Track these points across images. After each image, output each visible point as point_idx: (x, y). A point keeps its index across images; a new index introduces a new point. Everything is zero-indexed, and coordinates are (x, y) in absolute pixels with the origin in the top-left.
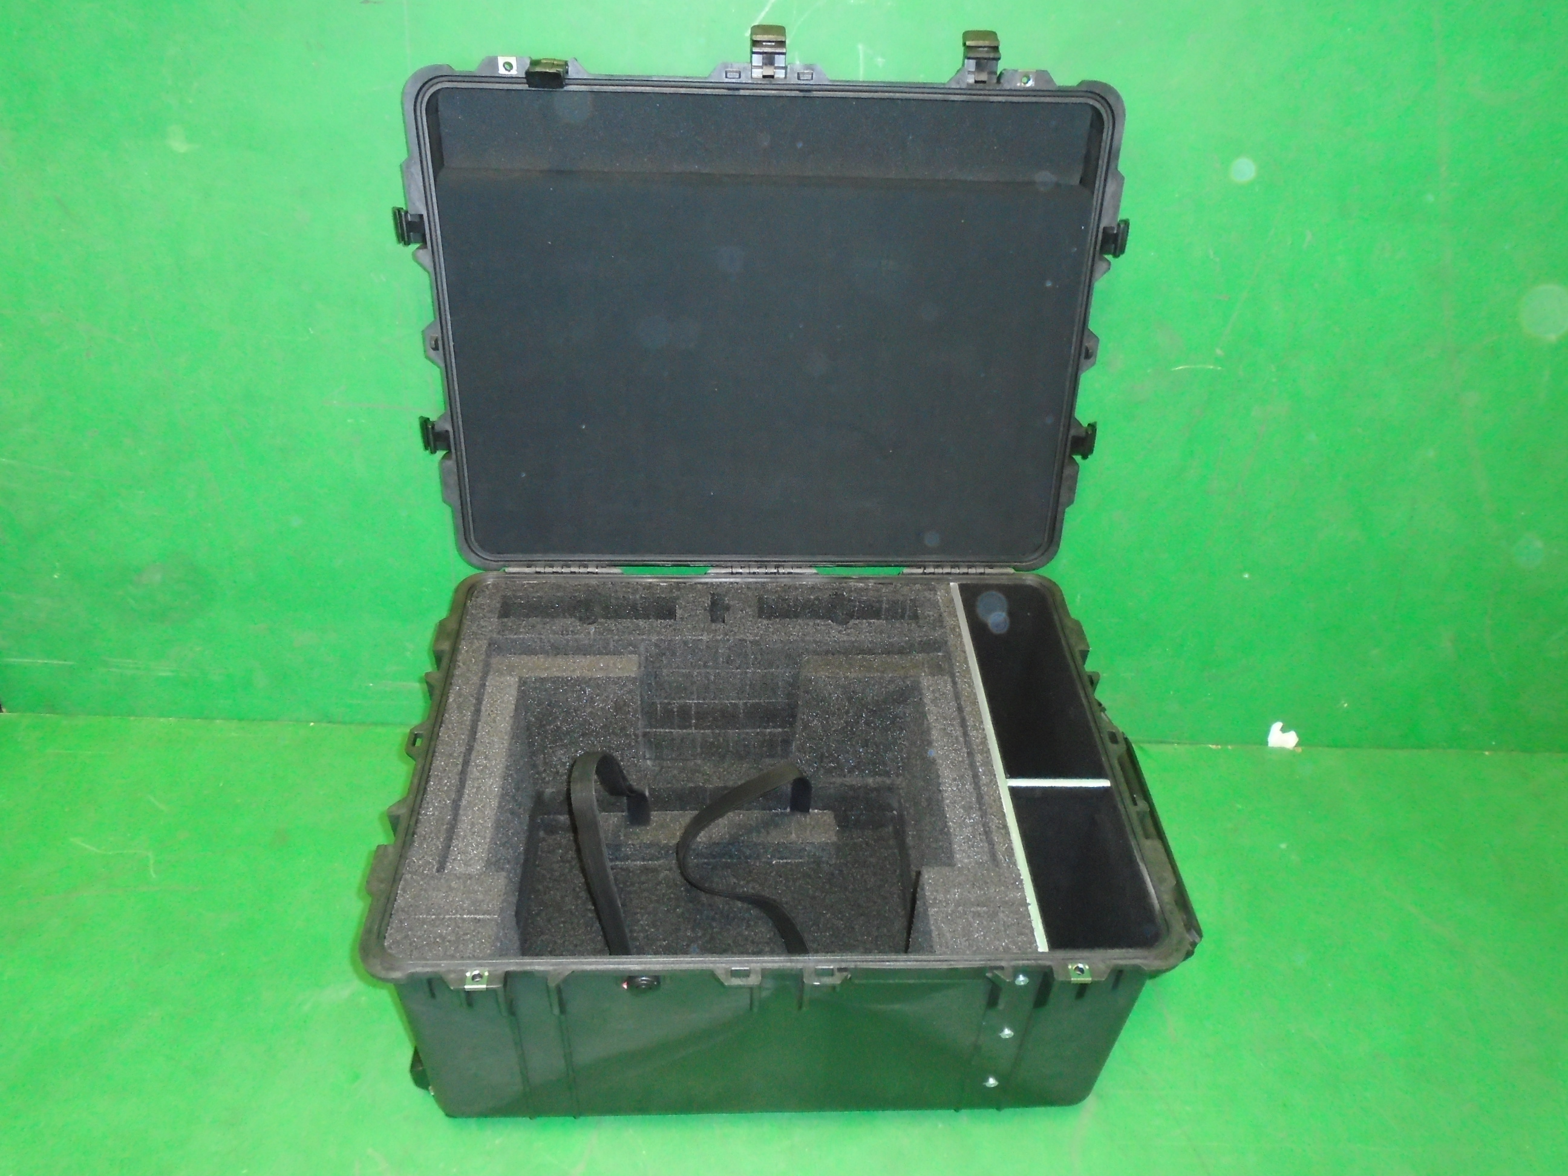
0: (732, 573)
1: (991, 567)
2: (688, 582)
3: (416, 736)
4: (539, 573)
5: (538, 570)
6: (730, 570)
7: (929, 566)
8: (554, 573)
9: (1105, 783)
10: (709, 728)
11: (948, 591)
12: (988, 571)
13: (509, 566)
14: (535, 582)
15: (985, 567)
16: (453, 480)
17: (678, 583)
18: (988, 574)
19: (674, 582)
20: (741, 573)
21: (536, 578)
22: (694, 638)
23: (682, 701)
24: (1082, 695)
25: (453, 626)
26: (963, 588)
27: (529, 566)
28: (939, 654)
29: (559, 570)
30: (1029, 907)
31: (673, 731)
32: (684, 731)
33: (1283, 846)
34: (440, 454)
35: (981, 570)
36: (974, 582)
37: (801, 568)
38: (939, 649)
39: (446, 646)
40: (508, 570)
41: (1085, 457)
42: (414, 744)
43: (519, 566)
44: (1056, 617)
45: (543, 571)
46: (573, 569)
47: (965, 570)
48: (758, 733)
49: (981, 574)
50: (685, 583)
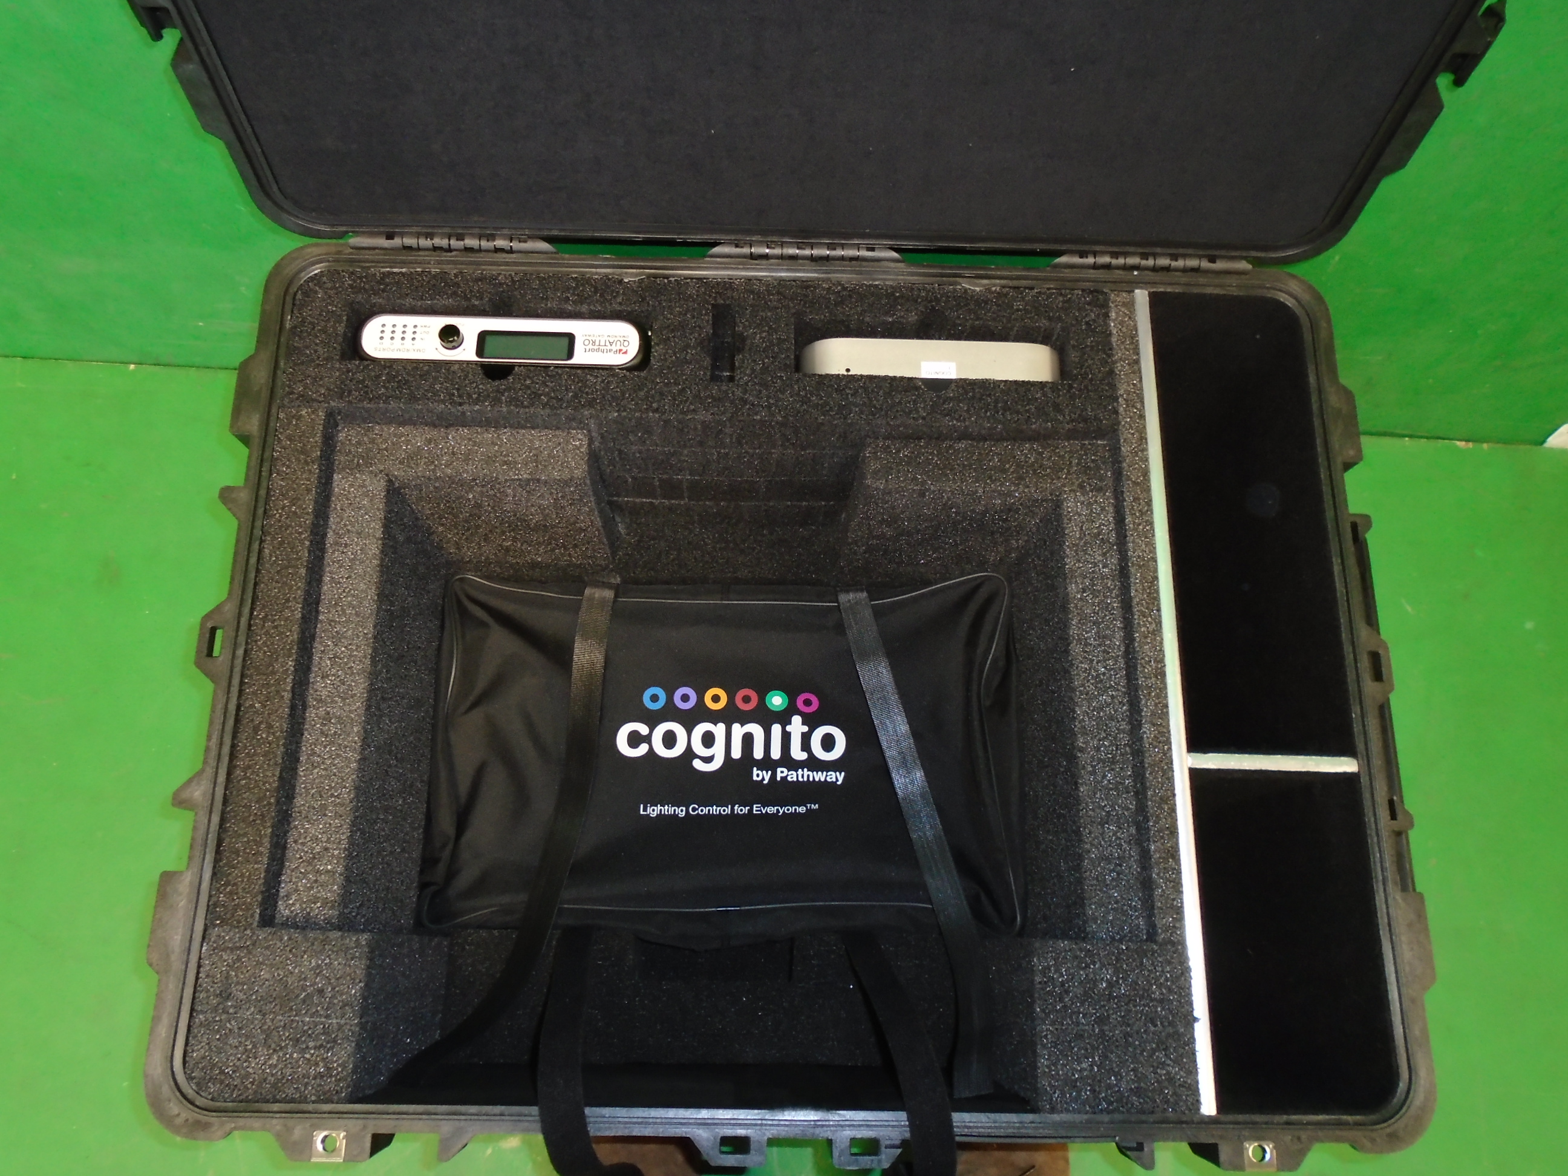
0: (752, 257)
1: (1212, 260)
2: (673, 276)
3: (213, 631)
4: (409, 248)
5: (409, 241)
6: (746, 250)
7: (1103, 253)
8: (435, 249)
9: (1345, 765)
10: (710, 500)
11: (1130, 305)
12: (1205, 264)
13: (357, 234)
14: (404, 270)
15: (1200, 257)
16: (208, 96)
17: (656, 276)
18: (1207, 272)
19: (649, 276)
20: (766, 257)
21: (403, 263)
22: (681, 417)
23: (665, 477)
24: (1337, 569)
25: (261, 376)
26: (1155, 300)
27: (390, 236)
28: (1099, 442)
29: (443, 242)
30: (1196, 1025)
31: (654, 501)
32: (673, 501)
33: (1529, 625)
34: (171, 37)
35: (1193, 263)
36: (1178, 290)
37: (873, 249)
38: (1100, 434)
39: (253, 424)
40: (355, 241)
41: (1459, 82)
42: (210, 653)
43: (372, 234)
44: (1312, 379)
45: (415, 246)
46: (471, 242)
47: (1164, 262)
48: (788, 506)
49: (1196, 270)
50: (667, 277)
